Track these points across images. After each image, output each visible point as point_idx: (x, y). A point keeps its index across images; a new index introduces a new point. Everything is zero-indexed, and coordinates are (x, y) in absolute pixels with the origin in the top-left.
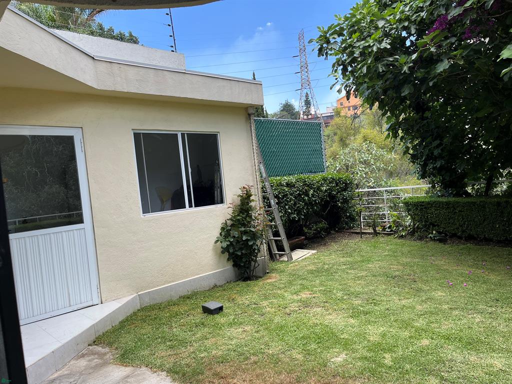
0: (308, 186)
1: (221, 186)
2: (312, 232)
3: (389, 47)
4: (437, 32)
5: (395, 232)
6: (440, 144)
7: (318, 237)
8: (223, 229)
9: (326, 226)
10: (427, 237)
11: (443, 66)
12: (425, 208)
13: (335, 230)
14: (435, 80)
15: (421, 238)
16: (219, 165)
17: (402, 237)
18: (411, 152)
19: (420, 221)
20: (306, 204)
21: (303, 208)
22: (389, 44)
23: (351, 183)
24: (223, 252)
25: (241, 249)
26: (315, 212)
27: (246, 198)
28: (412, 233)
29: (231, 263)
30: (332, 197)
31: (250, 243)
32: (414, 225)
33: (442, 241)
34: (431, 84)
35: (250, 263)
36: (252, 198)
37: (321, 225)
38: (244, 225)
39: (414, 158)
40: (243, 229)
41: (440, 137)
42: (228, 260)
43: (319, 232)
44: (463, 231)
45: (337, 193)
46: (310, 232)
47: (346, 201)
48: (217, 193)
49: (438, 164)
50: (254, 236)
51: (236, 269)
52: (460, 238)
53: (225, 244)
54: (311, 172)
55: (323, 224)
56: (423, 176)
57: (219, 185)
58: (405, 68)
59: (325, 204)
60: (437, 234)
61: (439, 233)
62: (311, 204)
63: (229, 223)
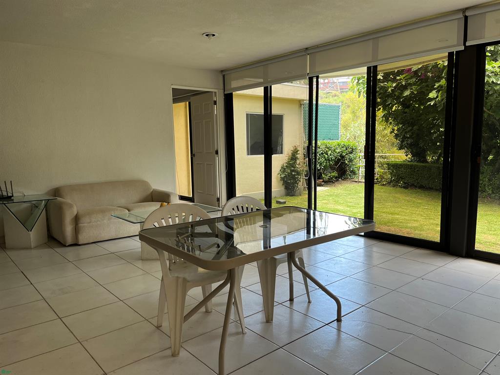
0: (328, 148)
1: (282, 145)
2: (327, 177)
3: (382, 78)
4: (407, 74)
5: (380, 182)
6: (411, 130)
7: (330, 182)
8: (282, 167)
9: (337, 175)
10: (397, 186)
11: (407, 93)
12: (398, 168)
13: (342, 179)
14: (403, 99)
15: (394, 186)
16: (282, 132)
17: (383, 185)
18: (396, 132)
19: (395, 176)
20: (326, 159)
21: (324, 162)
22: (382, 76)
23: (356, 149)
24: (281, 180)
25: (290, 180)
26: (330, 165)
27: (295, 152)
28: (389, 183)
29: (284, 187)
30: (342, 157)
31: (296, 176)
32: (392, 178)
33: (405, 188)
34: (401, 100)
35: (294, 187)
36: (298, 152)
37: (333, 174)
38: (293, 167)
39: (397, 136)
40: (293, 169)
41: (413, 125)
42: (283, 184)
43: (332, 178)
44: (418, 183)
45: (346, 155)
46: (326, 178)
47: (351, 161)
48: (279, 148)
49: (409, 142)
50: (298, 173)
51: (286, 190)
52: (416, 187)
53: (283, 176)
54: (330, 139)
55: (335, 174)
56: (401, 148)
57: (281, 143)
58: (390, 90)
59: (337, 161)
60: (403, 184)
61: (405, 183)
62: (329, 160)
63: (285, 165)
